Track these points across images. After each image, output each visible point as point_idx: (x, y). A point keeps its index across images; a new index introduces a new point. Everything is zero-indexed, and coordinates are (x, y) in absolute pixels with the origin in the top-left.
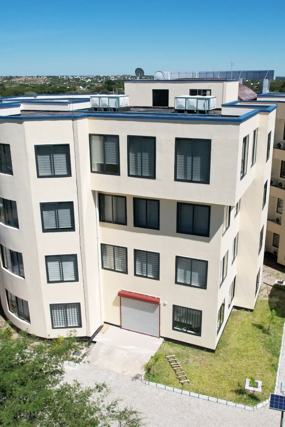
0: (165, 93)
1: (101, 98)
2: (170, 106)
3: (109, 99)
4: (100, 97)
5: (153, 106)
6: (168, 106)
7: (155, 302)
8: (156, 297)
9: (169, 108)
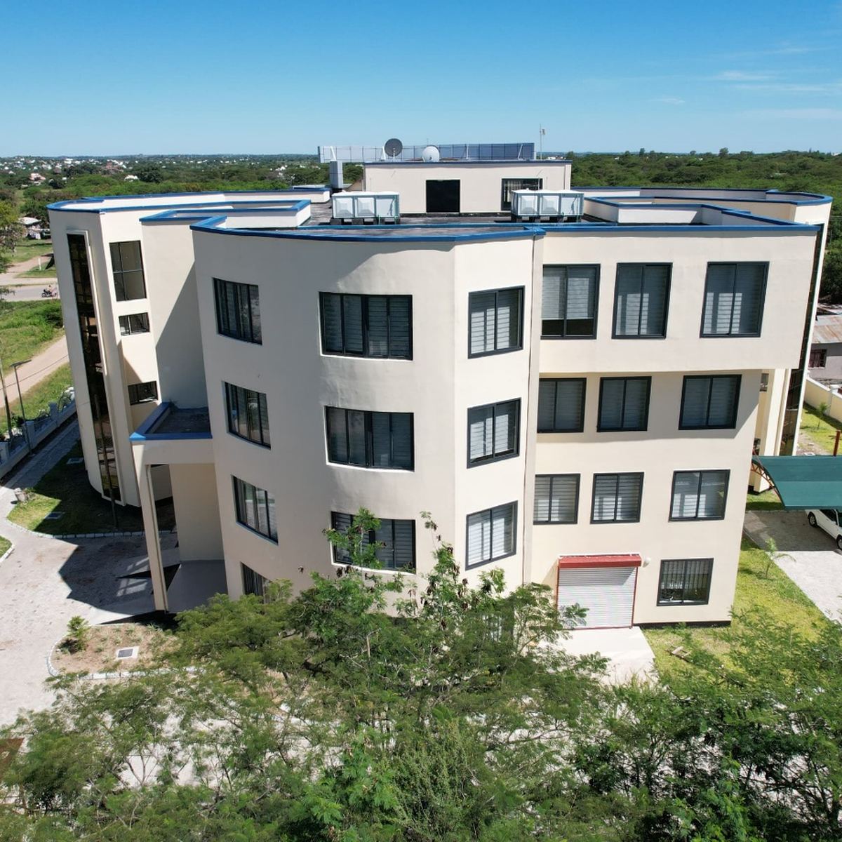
0: (454, 186)
1: (357, 199)
2: (462, 211)
3: (377, 200)
4: (354, 198)
5: (427, 211)
6: (458, 210)
7: (631, 564)
8: (631, 553)
9: (460, 215)
